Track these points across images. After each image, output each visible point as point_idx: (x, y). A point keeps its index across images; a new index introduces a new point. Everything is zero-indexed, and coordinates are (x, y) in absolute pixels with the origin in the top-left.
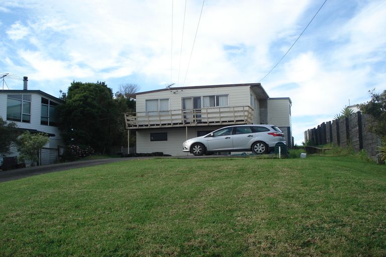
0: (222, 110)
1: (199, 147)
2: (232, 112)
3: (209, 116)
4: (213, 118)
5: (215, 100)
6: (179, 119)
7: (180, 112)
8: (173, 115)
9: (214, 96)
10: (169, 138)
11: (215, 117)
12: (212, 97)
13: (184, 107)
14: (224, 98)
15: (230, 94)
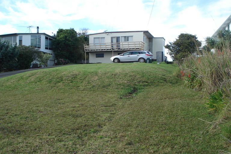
0: (129, 43)
1: (117, 60)
2: (134, 44)
3: (123, 46)
5: (127, 38)
6: (109, 47)
7: (110, 44)
8: (106, 45)
9: (126, 37)
10: (104, 56)
11: (126, 47)
12: (125, 37)
13: (112, 42)
14: (131, 37)
15: (134, 36)
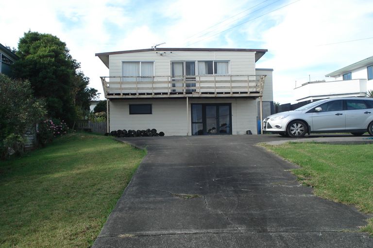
1: (299, 125)
4: (221, 87)
7: (168, 79)
9: (212, 61)
11: (224, 87)
12: (209, 63)
14: (224, 65)
15: (232, 60)
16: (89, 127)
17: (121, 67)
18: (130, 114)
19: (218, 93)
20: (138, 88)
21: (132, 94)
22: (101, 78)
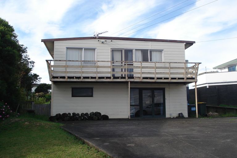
7: (109, 64)
10: (95, 94)
12: (145, 51)
15: (165, 50)
16: (33, 109)
17: (65, 52)
18: (73, 96)
19: (158, 78)
20: (83, 72)
21: (77, 78)
22: (47, 61)
